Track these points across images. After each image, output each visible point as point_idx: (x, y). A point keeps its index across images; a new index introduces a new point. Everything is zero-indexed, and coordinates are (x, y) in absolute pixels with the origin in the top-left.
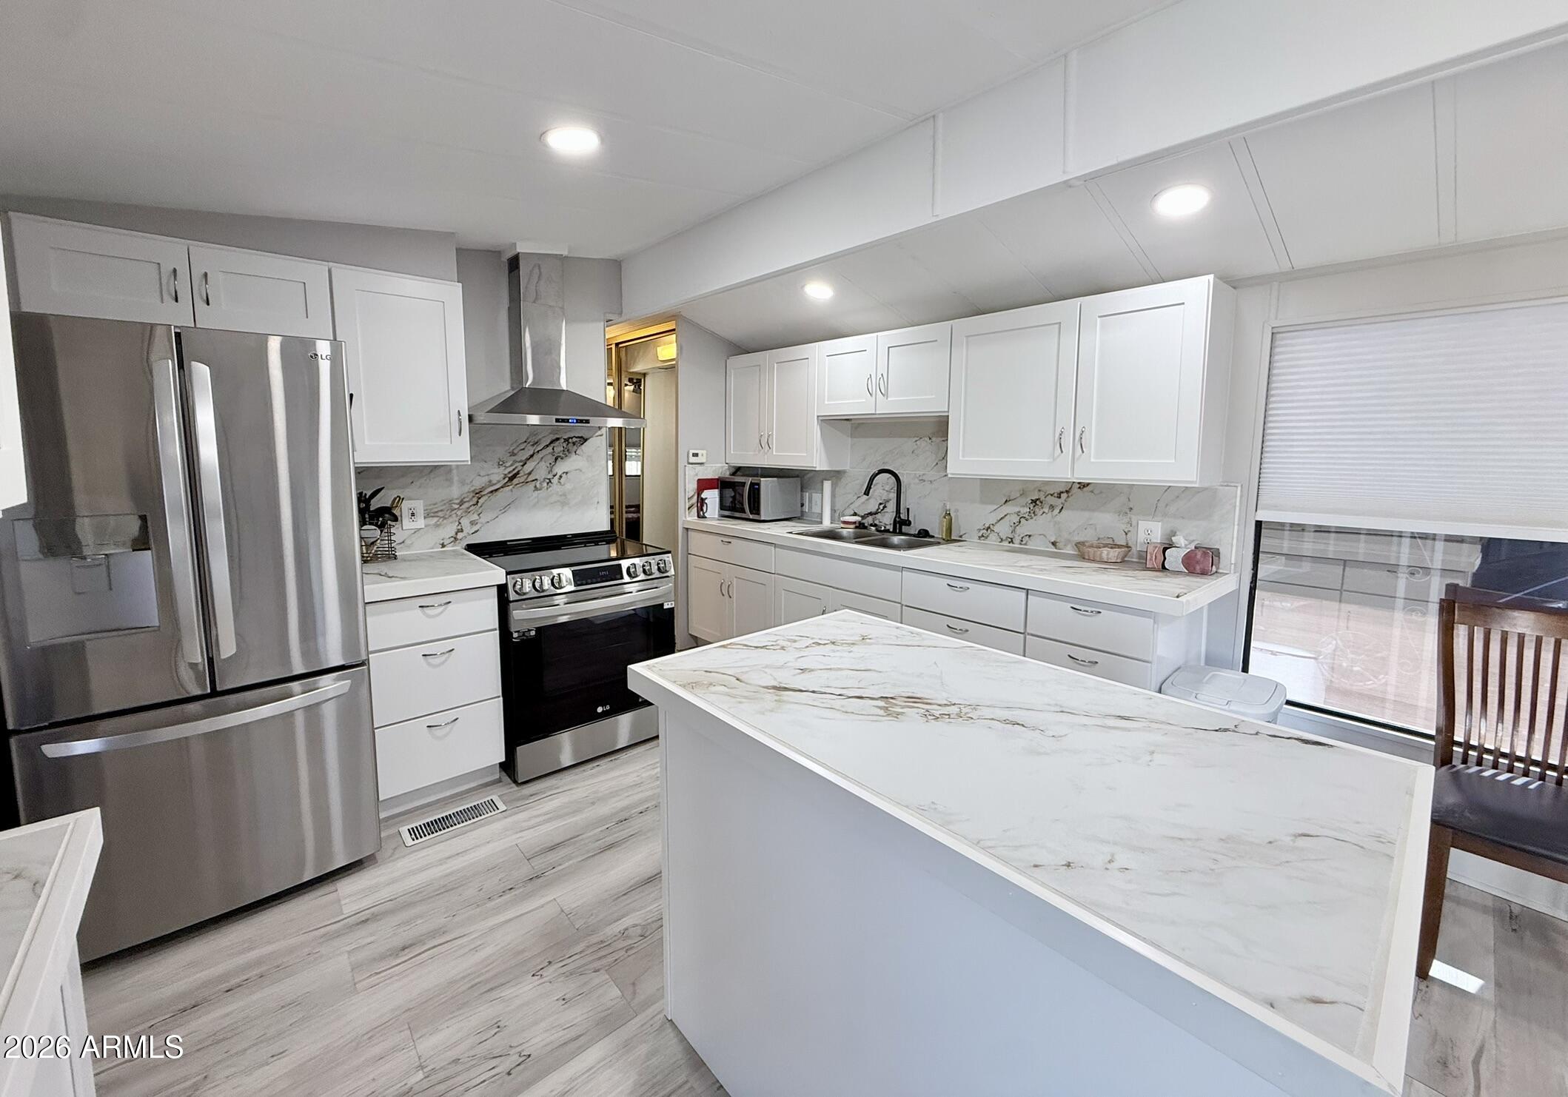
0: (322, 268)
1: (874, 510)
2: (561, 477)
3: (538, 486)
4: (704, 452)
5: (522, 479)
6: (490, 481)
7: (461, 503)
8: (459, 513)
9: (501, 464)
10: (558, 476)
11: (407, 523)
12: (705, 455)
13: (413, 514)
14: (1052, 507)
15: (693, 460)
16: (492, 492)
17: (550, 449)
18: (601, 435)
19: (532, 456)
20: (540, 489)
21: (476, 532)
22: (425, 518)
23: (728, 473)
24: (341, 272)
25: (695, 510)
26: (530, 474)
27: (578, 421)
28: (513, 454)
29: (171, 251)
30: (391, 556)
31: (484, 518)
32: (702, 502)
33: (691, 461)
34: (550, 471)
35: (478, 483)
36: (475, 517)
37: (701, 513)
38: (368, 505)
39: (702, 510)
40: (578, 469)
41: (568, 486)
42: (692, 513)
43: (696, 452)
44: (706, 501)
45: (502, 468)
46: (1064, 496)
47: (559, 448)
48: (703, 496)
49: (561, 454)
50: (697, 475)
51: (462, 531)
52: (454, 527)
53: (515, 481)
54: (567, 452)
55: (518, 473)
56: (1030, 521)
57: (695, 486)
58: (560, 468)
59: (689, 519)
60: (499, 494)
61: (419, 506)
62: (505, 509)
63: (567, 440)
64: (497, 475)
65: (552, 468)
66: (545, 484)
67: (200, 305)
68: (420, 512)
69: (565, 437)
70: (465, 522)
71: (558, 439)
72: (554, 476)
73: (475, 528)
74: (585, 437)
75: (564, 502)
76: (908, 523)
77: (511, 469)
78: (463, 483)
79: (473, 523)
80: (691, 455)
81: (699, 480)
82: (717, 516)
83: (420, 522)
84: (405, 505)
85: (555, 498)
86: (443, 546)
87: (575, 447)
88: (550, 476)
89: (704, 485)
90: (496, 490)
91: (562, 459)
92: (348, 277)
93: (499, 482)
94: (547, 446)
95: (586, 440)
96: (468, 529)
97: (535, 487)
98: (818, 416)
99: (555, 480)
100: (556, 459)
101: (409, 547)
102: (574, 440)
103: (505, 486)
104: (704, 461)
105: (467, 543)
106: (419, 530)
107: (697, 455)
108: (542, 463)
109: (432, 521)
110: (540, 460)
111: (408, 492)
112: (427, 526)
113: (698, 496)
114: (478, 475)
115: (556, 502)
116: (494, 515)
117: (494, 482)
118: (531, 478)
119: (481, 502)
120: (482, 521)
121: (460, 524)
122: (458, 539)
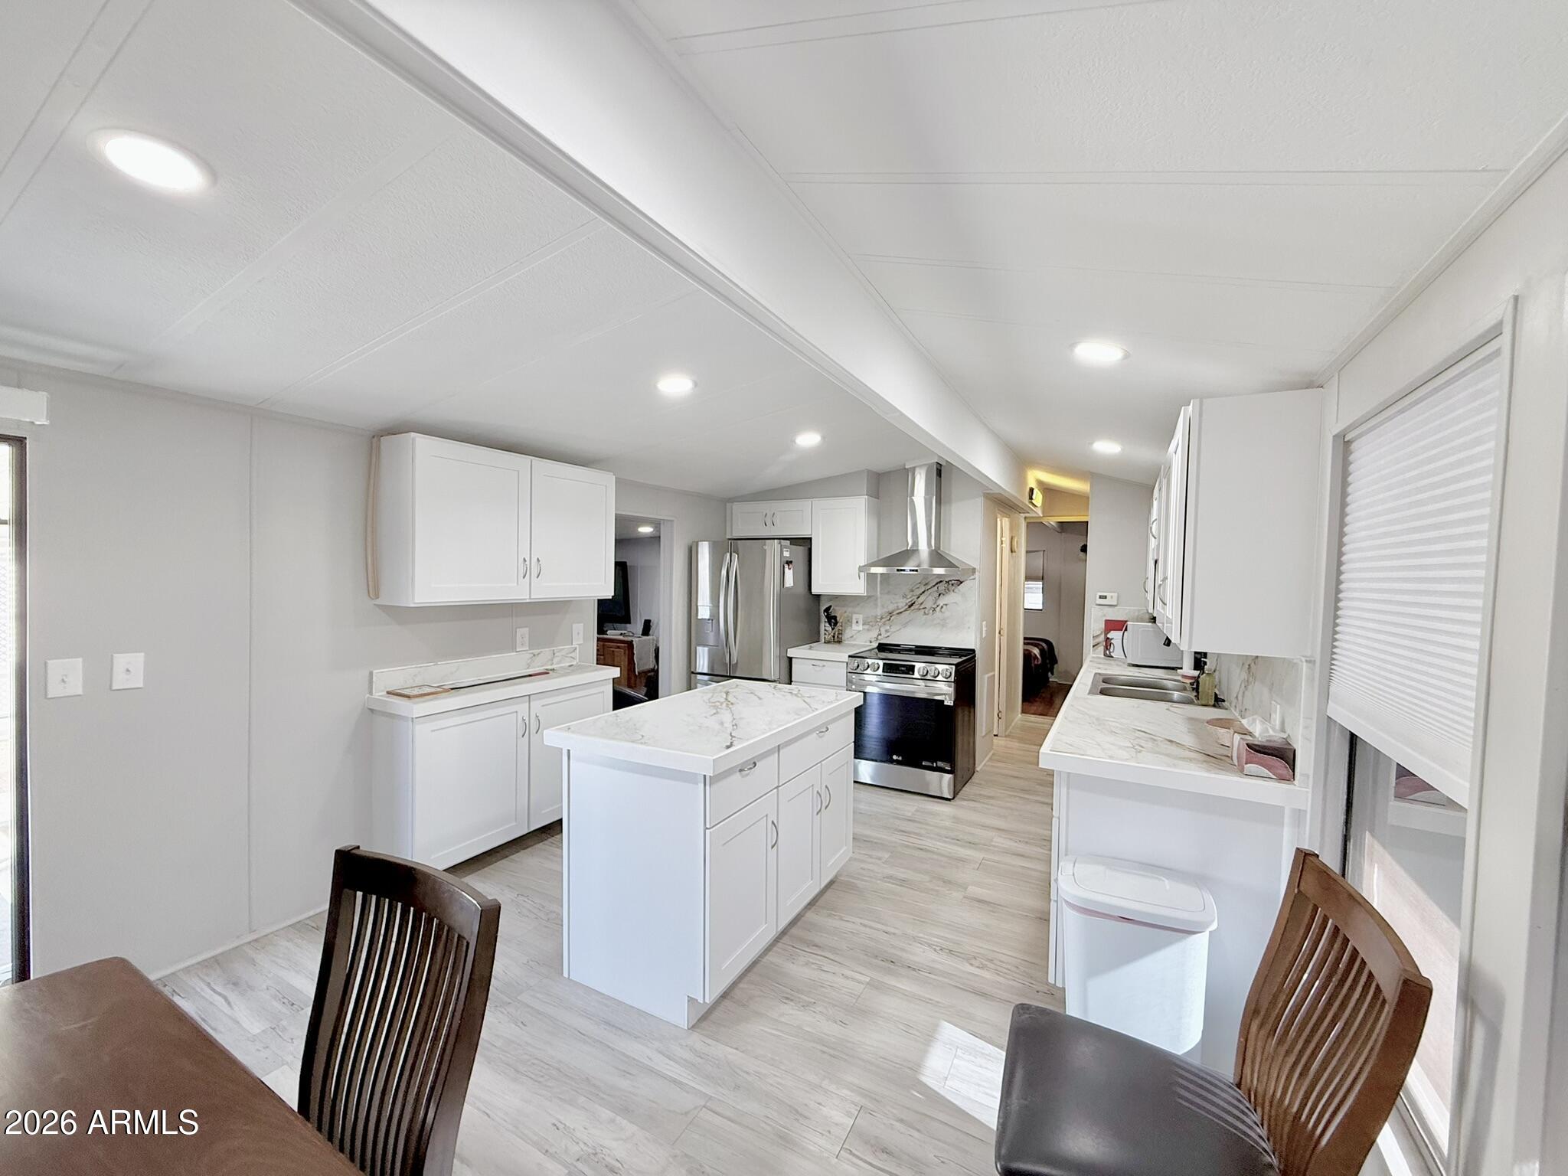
0: (809, 502)
2: (942, 607)
3: (927, 612)
4: (1112, 595)
5: (917, 607)
6: (898, 607)
7: (882, 618)
8: (880, 624)
9: (905, 596)
10: (940, 607)
11: (855, 627)
12: (1115, 599)
13: (857, 622)
15: (1102, 601)
16: (898, 614)
17: (936, 587)
18: (974, 579)
19: (924, 592)
20: (928, 614)
21: (888, 637)
22: (863, 625)
24: (816, 502)
25: (1101, 648)
26: (922, 603)
28: (912, 591)
30: (839, 642)
31: (894, 628)
32: (1108, 642)
33: (1098, 602)
34: (934, 604)
35: (891, 608)
36: (888, 628)
37: (1108, 652)
39: (1109, 650)
40: (955, 603)
41: (947, 614)
43: (1104, 594)
44: (1112, 641)
45: (905, 599)
47: (942, 587)
48: (1110, 636)
49: (943, 592)
50: (1105, 615)
51: (880, 635)
52: (877, 632)
53: (912, 608)
54: (947, 591)
55: (914, 603)
57: (1102, 626)
58: (942, 601)
60: (903, 615)
61: (860, 617)
62: (905, 625)
63: (948, 582)
64: (902, 603)
65: (936, 600)
66: (931, 611)
67: (772, 525)
68: (861, 622)
69: (945, 581)
70: (883, 630)
71: (941, 582)
72: (938, 606)
73: (888, 634)
74: (962, 580)
75: (943, 624)
77: (910, 600)
78: (883, 606)
79: (887, 631)
80: (1098, 597)
81: (1106, 621)
83: (861, 627)
84: (855, 617)
85: (938, 621)
86: (871, 642)
87: (953, 587)
88: (935, 606)
89: (1111, 626)
90: (901, 613)
91: (944, 595)
92: (819, 503)
93: (903, 607)
94: (934, 586)
95: (961, 583)
96: (884, 635)
97: (925, 612)
99: (938, 609)
100: (940, 595)
101: (855, 640)
102: (953, 582)
103: (906, 610)
104: (1115, 604)
105: (881, 642)
106: (859, 631)
107: (1105, 597)
108: (930, 597)
109: (866, 627)
110: (930, 594)
111: (857, 609)
112: (864, 629)
113: (1106, 635)
114: (892, 603)
115: (939, 623)
116: (899, 628)
117: (900, 607)
118: (922, 607)
119: (892, 618)
120: (892, 630)
121: (880, 630)
122: (877, 639)
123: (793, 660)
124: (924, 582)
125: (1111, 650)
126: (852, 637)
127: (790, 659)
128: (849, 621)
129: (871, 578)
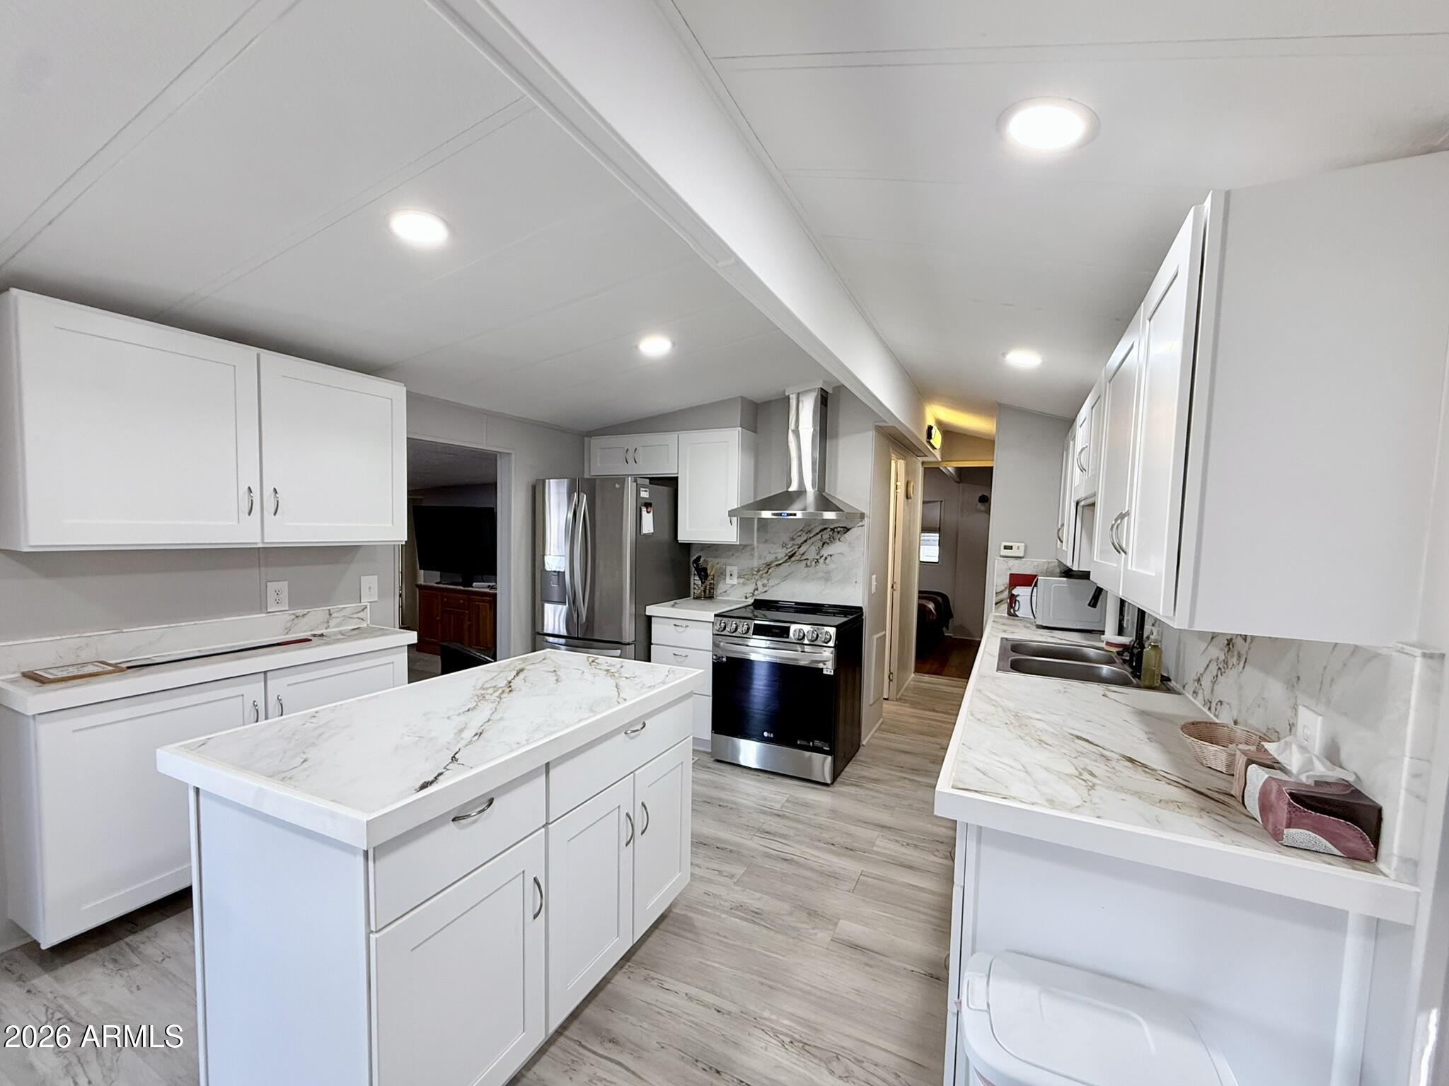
0: (675, 435)
2: (826, 558)
3: (809, 564)
4: (1019, 546)
5: (797, 558)
6: (776, 558)
7: (758, 571)
8: (758, 577)
9: (784, 546)
10: (824, 558)
11: (728, 581)
12: (1022, 549)
13: (731, 575)
15: (1008, 552)
16: (777, 565)
17: (819, 536)
18: (862, 526)
19: (805, 541)
20: (810, 567)
21: (766, 592)
22: (738, 578)
24: (683, 435)
25: (1005, 606)
26: (803, 554)
28: (793, 539)
31: (772, 583)
32: (1013, 599)
33: (1002, 554)
34: (818, 554)
35: (770, 558)
36: (765, 581)
37: (1012, 610)
39: (1014, 608)
40: (842, 554)
41: (832, 566)
43: (1009, 544)
44: (1017, 599)
45: (785, 549)
47: (826, 535)
48: (1014, 592)
49: (827, 541)
50: (1010, 569)
51: (757, 589)
52: (753, 587)
53: (793, 559)
54: (832, 539)
55: (795, 553)
56: (1224, 678)
57: (1007, 580)
58: (825, 552)
60: (781, 567)
61: (735, 570)
62: (785, 578)
63: (833, 530)
64: (782, 553)
65: (820, 551)
66: (814, 563)
67: (633, 463)
68: (735, 575)
69: (832, 527)
70: (760, 584)
71: (826, 529)
72: (821, 557)
73: (766, 589)
74: (848, 527)
75: (827, 578)
77: (790, 550)
78: (760, 557)
79: (764, 585)
80: (1003, 547)
81: (1011, 575)
82: (1030, 616)
83: (735, 581)
84: (729, 569)
85: (821, 574)
86: (746, 598)
87: (839, 535)
88: (818, 557)
89: (1017, 581)
90: (780, 564)
91: (828, 544)
92: (686, 436)
93: (782, 558)
94: (817, 534)
95: (848, 530)
96: (761, 589)
97: (807, 564)
99: (822, 561)
100: (824, 544)
101: (728, 595)
102: (839, 529)
103: (785, 562)
104: (1022, 555)
105: (757, 598)
106: (734, 585)
107: (1011, 548)
108: (813, 547)
109: (742, 581)
110: (813, 543)
111: (730, 561)
112: (738, 583)
113: (1010, 591)
114: (770, 553)
115: (822, 577)
116: (777, 582)
117: (779, 558)
118: (804, 558)
119: (770, 571)
120: (770, 584)
121: (756, 584)
122: (753, 595)
123: (653, 619)
124: (807, 529)
125: (1016, 608)
126: (726, 591)
127: (649, 618)
128: (722, 574)
129: (745, 525)
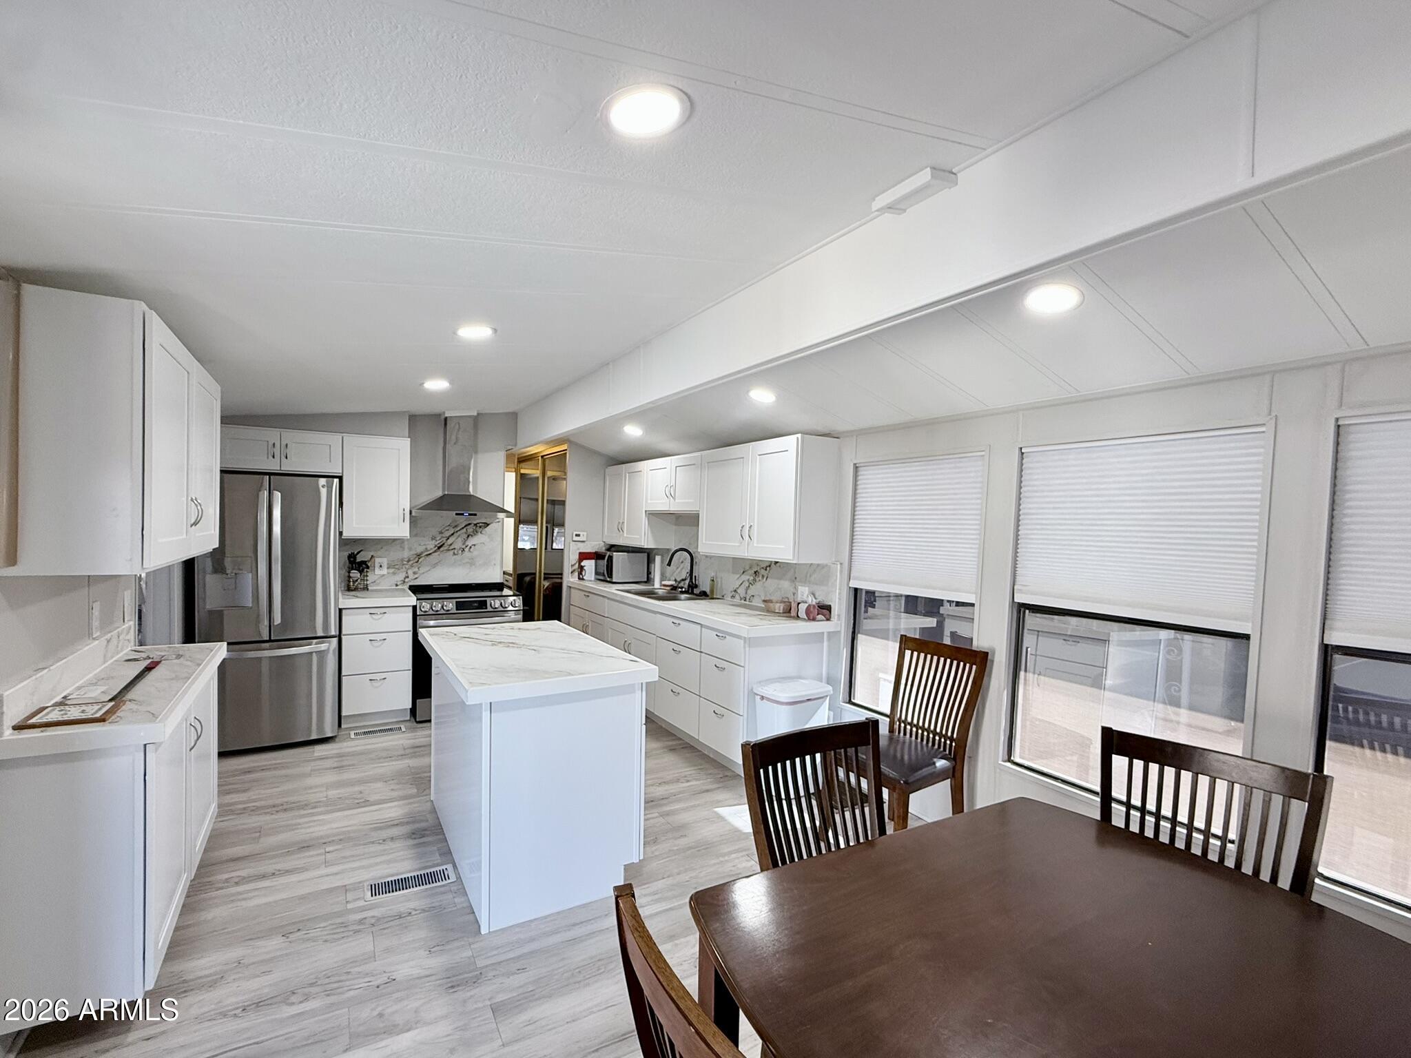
0: (339, 436)
1: (684, 578)
2: (471, 547)
3: (456, 552)
4: (585, 533)
5: (445, 548)
6: (426, 549)
7: (409, 561)
8: (407, 567)
9: (433, 538)
10: (469, 547)
11: (378, 571)
12: (585, 536)
13: (381, 566)
14: (763, 576)
15: (576, 538)
16: (427, 555)
17: (465, 529)
18: (499, 522)
19: (453, 534)
20: (457, 554)
21: (416, 578)
22: (388, 568)
23: (604, 548)
25: (576, 574)
26: (451, 545)
27: (470, 515)
28: (440, 533)
29: (272, 435)
30: (366, 588)
31: (422, 570)
32: (582, 568)
33: (574, 539)
34: (464, 544)
35: (420, 550)
36: (416, 570)
37: (581, 576)
38: (355, 558)
39: (581, 574)
40: (482, 543)
41: (475, 553)
42: (574, 576)
43: (577, 533)
44: (584, 568)
45: (434, 541)
46: (768, 568)
47: (470, 529)
48: (582, 564)
49: (472, 533)
50: (578, 549)
51: (408, 577)
52: (404, 575)
53: (441, 549)
54: (475, 533)
55: (444, 544)
56: (754, 586)
57: (577, 557)
58: (470, 542)
59: (572, 580)
60: (431, 556)
61: (385, 561)
62: (435, 566)
63: (476, 525)
64: (431, 545)
65: (465, 541)
66: (460, 552)
67: (283, 458)
68: (385, 565)
69: (475, 522)
70: (410, 572)
71: (470, 524)
72: (466, 546)
73: (416, 576)
74: (488, 523)
75: (472, 563)
76: (696, 586)
77: (439, 542)
78: (410, 549)
79: (415, 573)
80: (575, 535)
81: (580, 553)
82: (593, 579)
83: (385, 571)
84: (377, 560)
85: (467, 560)
86: (397, 585)
87: (481, 530)
88: (464, 547)
89: (584, 556)
90: (430, 554)
91: (472, 536)
92: (352, 440)
93: (431, 549)
94: (463, 528)
95: (488, 525)
97: (454, 553)
98: (646, 511)
99: (467, 549)
100: (468, 536)
101: (378, 585)
102: (481, 524)
103: (435, 552)
104: (584, 540)
105: (411, 584)
106: (384, 575)
107: (578, 536)
108: (459, 539)
109: (391, 571)
110: (459, 536)
111: (379, 553)
112: (388, 573)
113: (579, 564)
114: (420, 545)
115: (467, 563)
116: (428, 569)
117: (429, 549)
118: (452, 547)
119: (420, 560)
120: (420, 572)
121: (407, 573)
122: (404, 582)
123: (343, 611)
124: (454, 525)
125: (584, 574)
126: (374, 581)
128: (374, 565)
